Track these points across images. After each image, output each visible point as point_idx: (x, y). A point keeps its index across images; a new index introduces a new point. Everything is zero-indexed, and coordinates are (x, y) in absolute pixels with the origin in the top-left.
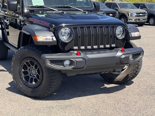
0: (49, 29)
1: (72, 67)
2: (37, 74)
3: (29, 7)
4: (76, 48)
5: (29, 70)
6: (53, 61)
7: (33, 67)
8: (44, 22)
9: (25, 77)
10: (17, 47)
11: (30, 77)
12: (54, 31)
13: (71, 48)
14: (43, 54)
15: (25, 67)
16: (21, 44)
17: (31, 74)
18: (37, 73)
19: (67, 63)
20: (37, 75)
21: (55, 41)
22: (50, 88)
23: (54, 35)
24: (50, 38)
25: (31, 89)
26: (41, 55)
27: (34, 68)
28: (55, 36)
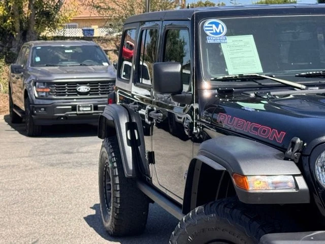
0: (284, 152)
3: (216, 80)
8: (266, 128)
14: (266, 233)
28: (303, 174)
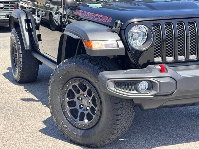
0: (112, 28)
1: (153, 92)
2: (92, 105)
4: (158, 59)
5: (78, 98)
6: (119, 84)
7: (84, 94)
8: (102, 16)
9: (72, 112)
10: (56, 60)
11: (80, 111)
12: (120, 32)
13: (149, 61)
14: (102, 71)
15: (71, 94)
16: (63, 56)
17: (82, 106)
18: (91, 103)
19: (143, 85)
20: (92, 107)
21: (121, 49)
22: (115, 129)
23: (120, 39)
24: (112, 44)
25: (82, 132)
26: (98, 73)
27: (85, 96)
28: (122, 39)
